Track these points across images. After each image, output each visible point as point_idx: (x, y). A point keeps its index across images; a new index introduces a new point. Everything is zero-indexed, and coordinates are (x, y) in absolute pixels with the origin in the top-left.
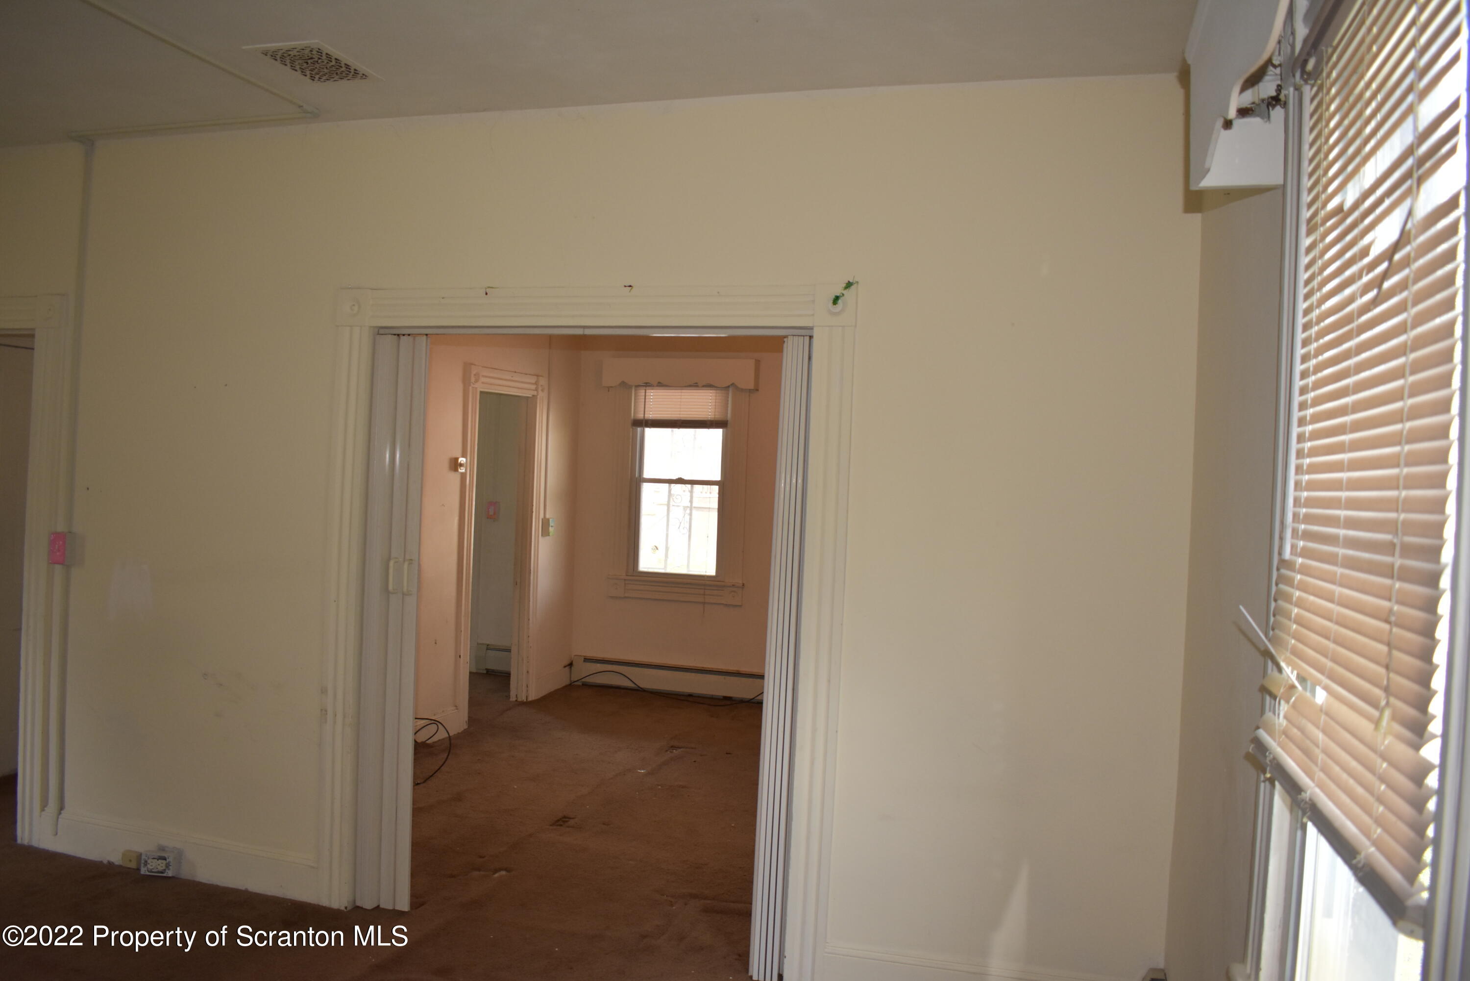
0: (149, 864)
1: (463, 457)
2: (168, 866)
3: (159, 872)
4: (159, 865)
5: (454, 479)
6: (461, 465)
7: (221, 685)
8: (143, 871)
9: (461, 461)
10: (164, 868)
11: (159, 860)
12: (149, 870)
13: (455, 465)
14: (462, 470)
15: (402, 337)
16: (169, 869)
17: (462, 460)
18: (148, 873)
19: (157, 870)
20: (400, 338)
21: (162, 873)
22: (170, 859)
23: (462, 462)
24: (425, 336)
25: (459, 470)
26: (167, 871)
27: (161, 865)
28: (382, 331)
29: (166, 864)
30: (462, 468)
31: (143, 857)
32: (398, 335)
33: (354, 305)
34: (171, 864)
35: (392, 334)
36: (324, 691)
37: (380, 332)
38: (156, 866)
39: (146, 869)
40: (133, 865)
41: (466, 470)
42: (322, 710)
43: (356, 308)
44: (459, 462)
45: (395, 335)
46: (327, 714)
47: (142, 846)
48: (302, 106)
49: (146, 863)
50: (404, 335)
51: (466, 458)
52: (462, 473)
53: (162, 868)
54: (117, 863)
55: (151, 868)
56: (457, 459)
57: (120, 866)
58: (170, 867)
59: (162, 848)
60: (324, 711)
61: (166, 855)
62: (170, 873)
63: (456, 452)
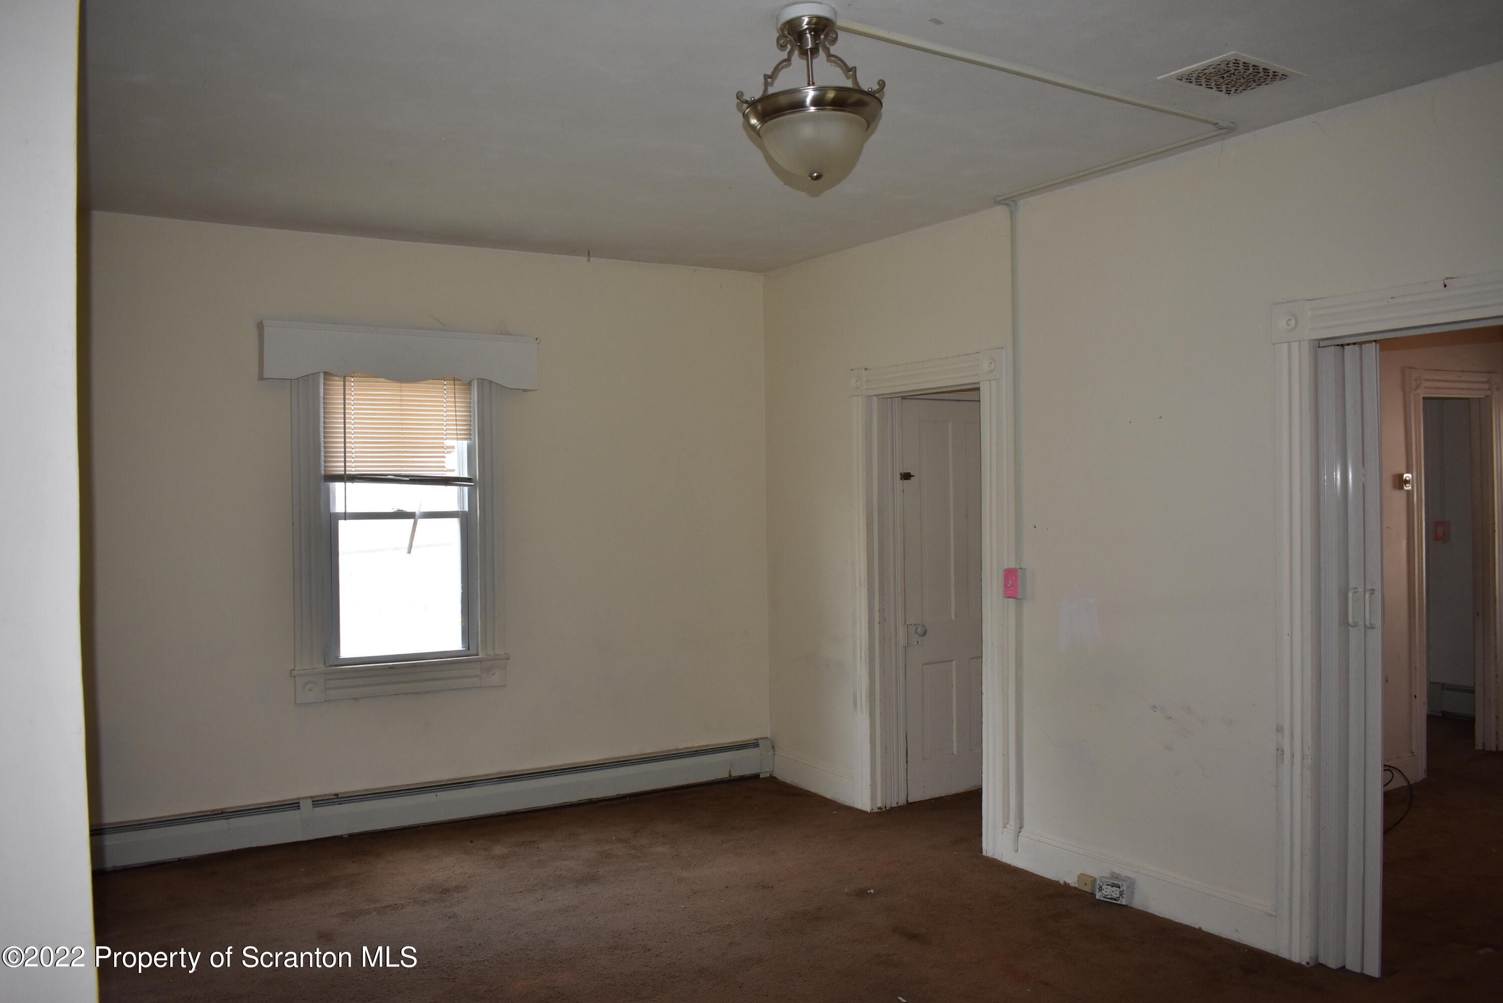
0: (1103, 890)
1: (1407, 472)
2: (1121, 893)
3: (1111, 899)
4: (1113, 892)
5: (1398, 498)
6: (1407, 482)
7: (1170, 718)
8: (1098, 896)
9: (1406, 477)
10: (1118, 895)
11: (1113, 888)
12: (1104, 896)
13: (1400, 482)
14: (1408, 487)
15: (1346, 347)
16: (1123, 898)
17: (1408, 476)
18: (1102, 899)
19: (1110, 897)
20: (1344, 348)
21: (1116, 900)
22: (1124, 888)
23: (1408, 479)
24: (1374, 343)
25: (1405, 488)
26: (1121, 899)
27: (1115, 892)
28: (1322, 344)
29: (1120, 892)
30: (1407, 485)
31: (1098, 882)
32: (1342, 345)
33: (1290, 320)
34: (1124, 893)
35: (1334, 345)
36: (1279, 730)
37: (1319, 344)
38: (1110, 892)
39: (1100, 894)
40: (1088, 889)
41: (1413, 487)
42: (1277, 750)
43: (1293, 322)
44: (1404, 478)
45: (1338, 345)
46: (1283, 754)
47: (1097, 870)
48: (1217, 124)
49: (1101, 889)
50: (1348, 344)
51: (1412, 474)
52: (1408, 491)
53: (1116, 896)
54: (1072, 885)
55: (1106, 894)
56: (1402, 475)
57: (1075, 888)
58: (1123, 895)
59: (1117, 877)
60: (1280, 751)
61: (1120, 884)
62: (1123, 901)
63: (1400, 467)
